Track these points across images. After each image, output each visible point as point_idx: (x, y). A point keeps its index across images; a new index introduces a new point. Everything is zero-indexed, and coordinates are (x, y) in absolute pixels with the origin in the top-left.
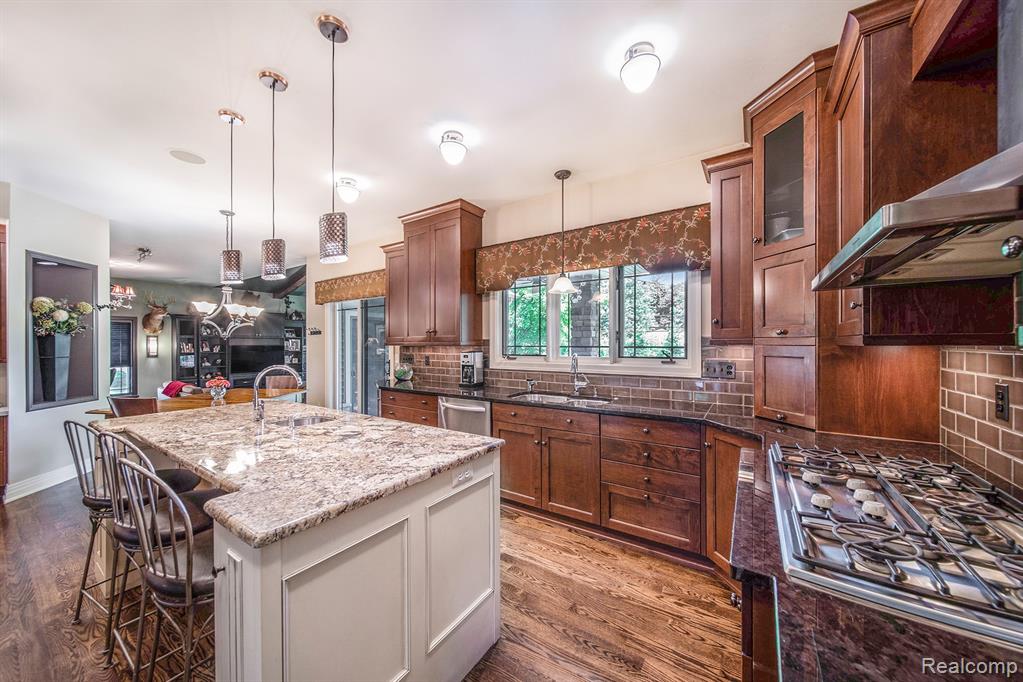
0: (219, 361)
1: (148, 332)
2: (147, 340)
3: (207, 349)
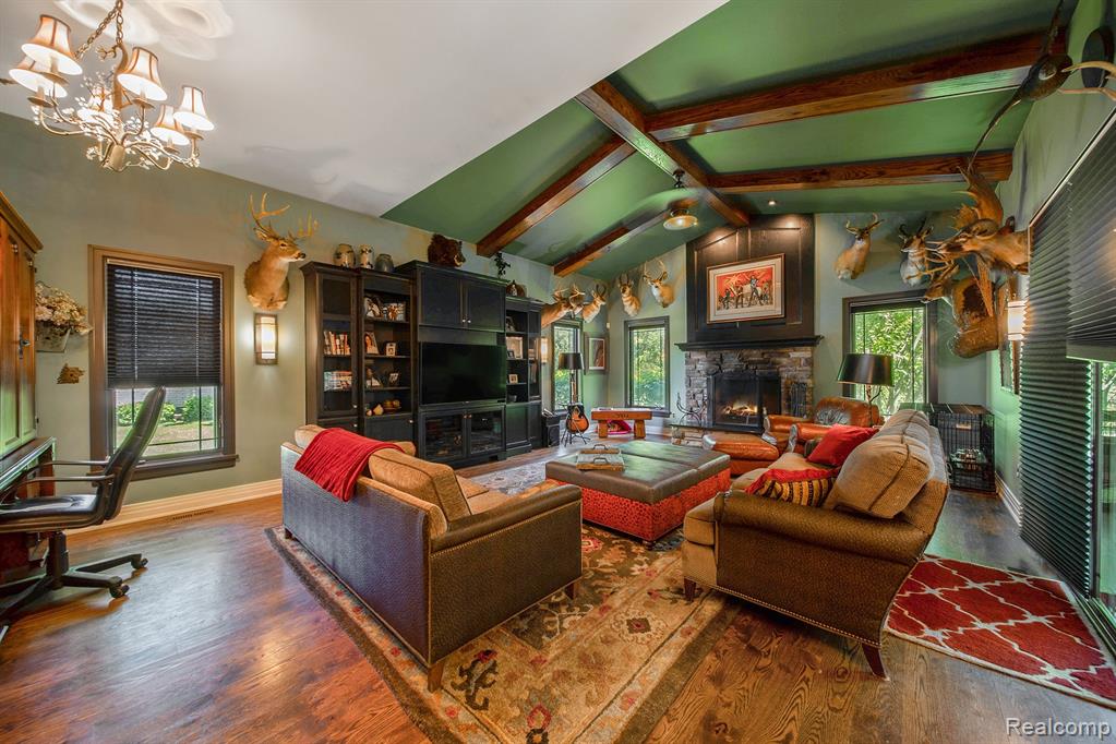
0: (394, 376)
1: (256, 303)
2: (256, 324)
3: (373, 350)
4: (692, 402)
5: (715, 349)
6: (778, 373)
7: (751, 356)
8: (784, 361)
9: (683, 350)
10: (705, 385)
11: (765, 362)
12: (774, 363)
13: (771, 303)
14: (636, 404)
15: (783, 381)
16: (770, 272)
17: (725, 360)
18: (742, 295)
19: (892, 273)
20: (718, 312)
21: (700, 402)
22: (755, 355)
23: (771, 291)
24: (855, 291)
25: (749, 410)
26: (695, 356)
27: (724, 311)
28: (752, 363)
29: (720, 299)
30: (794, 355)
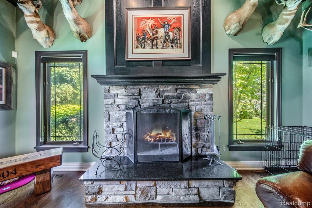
4: (111, 137)
5: (135, 84)
6: (188, 107)
7: (165, 91)
8: (193, 96)
9: (102, 83)
10: (124, 119)
11: (178, 97)
12: (186, 98)
13: (181, 47)
14: (52, 139)
15: (193, 113)
16: (179, 19)
17: (143, 95)
18: (157, 37)
19: (258, 34)
20: (135, 51)
21: (120, 136)
22: (170, 90)
23: (180, 37)
24: (237, 44)
25: (163, 135)
26: (114, 90)
27: (140, 50)
28: (167, 97)
29: (138, 38)
30: (200, 91)
